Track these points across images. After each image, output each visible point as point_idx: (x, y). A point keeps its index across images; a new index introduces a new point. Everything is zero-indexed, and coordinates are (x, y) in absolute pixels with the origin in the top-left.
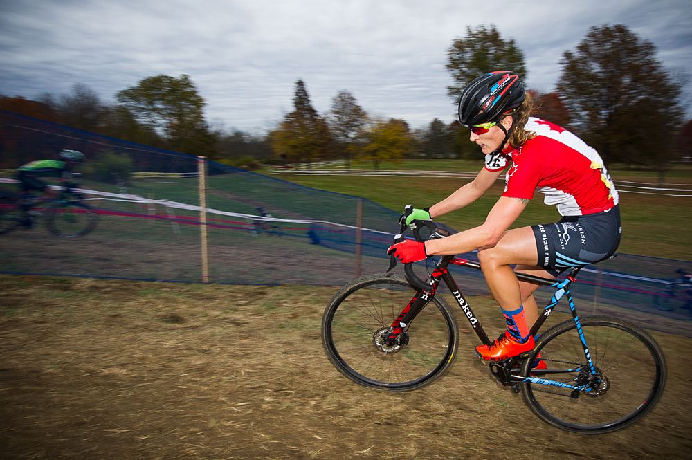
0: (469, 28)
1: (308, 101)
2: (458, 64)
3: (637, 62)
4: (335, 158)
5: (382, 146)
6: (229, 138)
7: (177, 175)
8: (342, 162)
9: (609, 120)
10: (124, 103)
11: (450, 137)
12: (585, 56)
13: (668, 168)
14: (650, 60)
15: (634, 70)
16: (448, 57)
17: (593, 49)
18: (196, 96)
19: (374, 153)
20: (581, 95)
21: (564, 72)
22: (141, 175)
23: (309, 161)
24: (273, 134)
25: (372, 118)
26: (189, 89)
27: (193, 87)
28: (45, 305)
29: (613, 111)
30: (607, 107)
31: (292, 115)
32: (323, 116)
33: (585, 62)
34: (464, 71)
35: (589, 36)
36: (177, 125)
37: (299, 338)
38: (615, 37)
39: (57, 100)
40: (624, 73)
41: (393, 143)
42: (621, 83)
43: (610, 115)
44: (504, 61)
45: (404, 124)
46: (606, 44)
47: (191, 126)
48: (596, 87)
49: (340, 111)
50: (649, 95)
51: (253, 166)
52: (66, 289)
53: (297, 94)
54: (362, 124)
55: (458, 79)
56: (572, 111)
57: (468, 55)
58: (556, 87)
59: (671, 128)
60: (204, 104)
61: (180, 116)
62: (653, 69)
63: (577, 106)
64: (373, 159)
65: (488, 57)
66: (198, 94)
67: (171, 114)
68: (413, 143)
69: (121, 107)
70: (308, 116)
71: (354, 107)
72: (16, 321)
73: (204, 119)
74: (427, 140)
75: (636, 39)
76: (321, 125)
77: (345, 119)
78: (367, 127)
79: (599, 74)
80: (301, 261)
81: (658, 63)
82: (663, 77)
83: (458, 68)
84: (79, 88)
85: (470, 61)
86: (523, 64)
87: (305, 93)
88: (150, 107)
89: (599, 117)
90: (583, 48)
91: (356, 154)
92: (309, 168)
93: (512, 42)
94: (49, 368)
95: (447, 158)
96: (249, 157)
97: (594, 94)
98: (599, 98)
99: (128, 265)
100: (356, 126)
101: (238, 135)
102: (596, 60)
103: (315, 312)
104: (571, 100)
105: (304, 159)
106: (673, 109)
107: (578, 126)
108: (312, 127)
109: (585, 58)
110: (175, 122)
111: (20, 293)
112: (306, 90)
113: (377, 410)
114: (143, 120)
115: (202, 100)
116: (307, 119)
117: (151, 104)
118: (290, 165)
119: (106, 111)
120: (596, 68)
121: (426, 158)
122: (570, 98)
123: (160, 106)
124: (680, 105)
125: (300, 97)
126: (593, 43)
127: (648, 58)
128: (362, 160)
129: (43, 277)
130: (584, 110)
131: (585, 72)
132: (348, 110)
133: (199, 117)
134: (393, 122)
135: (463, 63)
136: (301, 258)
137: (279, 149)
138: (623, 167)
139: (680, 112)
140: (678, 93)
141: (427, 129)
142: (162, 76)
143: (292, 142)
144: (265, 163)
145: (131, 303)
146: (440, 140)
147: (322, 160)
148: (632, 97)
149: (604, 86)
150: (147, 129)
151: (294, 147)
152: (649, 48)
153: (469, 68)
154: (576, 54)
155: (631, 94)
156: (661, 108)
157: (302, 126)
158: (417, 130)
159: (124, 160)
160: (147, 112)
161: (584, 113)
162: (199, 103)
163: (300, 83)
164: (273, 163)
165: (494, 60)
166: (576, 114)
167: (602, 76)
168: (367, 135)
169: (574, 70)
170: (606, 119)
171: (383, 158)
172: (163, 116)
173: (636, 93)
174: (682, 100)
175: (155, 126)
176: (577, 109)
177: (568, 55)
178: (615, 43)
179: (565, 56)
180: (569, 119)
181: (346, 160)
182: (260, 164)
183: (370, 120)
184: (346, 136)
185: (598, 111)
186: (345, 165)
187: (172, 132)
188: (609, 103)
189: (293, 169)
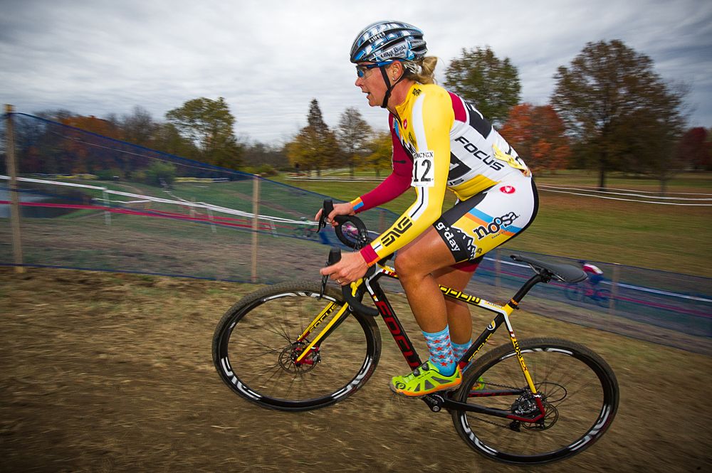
0: (464, 49)
1: (321, 117)
2: (455, 82)
3: (634, 75)
4: (341, 166)
5: (383, 155)
6: (253, 148)
7: (209, 180)
8: (348, 169)
9: (606, 129)
10: (171, 121)
12: (579, 70)
13: (669, 177)
14: (647, 73)
15: (630, 82)
16: (446, 76)
17: (588, 64)
18: (228, 114)
19: (376, 162)
20: (576, 107)
21: (558, 86)
22: (181, 180)
23: (318, 169)
24: (288, 145)
25: (375, 131)
26: (223, 109)
27: (226, 107)
28: (139, 301)
29: (609, 122)
30: (603, 118)
31: (306, 129)
32: (332, 129)
33: (580, 76)
34: (460, 88)
35: (584, 51)
36: (211, 139)
38: (612, 52)
39: (120, 119)
40: (620, 86)
42: (617, 94)
43: (606, 125)
44: (498, 78)
46: (602, 58)
47: (224, 139)
48: (591, 99)
49: (347, 125)
50: (648, 105)
51: (272, 173)
53: (311, 111)
54: (366, 137)
56: (567, 122)
57: (464, 74)
58: (551, 99)
59: (672, 137)
60: (235, 121)
61: (215, 131)
62: (651, 81)
63: (572, 118)
64: (375, 168)
65: (483, 75)
66: (230, 113)
67: (207, 129)
69: (169, 124)
70: (319, 129)
71: (359, 122)
72: (122, 316)
73: (233, 134)
75: (634, 54)
76: (331, 137)
77: (351, 132)
78: (370, 139)
79: (594, 87)
81: (656, 75)
82: (661, 87)
83: (455, 85)
84: (137, 108)
85: (465, 78)
86: (518, 80)
87: (319, 111)
88: (191, 124)
89: (596, 127)
90: (579, 62)
91: (360, 163)
92: (319, 175)
93: (507, 61)
94: (156, 363)
96: (268, 165)
97: (590, 106)
98: (595, 109)
99: (190, 264)
100: (361, 138)
101: (260, 146)
102: (591, 73)
104: (566, 111)
105: (314, 167)
106: (672, 119)
107: (574, 136)
109: (580, 72)
110: (210, 136)
111: (117, 289)
114: (185, 134)
115: (232, 118)
116: (319, 132)
117: (193, 121)
118: (302, 172)
119: (157, 127)
120: (591, 81)
122: (564, 109)
123: (199, 123)
124: (680, 115)
125: (314, 114)
126: (588, 58)
127: (645, 71)
128: (364, 168)
129: (132, 274)
130: (579, 120)
131: (580, 85)
132: (354, 125)
133: (230, 131)
135: (459, 80)
137: (293, 159)
139: (681, 121)
140: (678, 103)
142: (203, 98)
143: (305, 152)
144: (281, 170)
145: (202, 301)
147: (329, 168)
148: (628, 108)
149: (600, 98)
150: (187, 141)
151: (307, 157)
152: (646, 60)
153: (465, 85)
154: (571, 68)
155: (628, 105)
156: (660, 117)
157: (314, 139)
159: (169, 167)
160: (188, 128)
161: (579, 124)
162: (230, 121)
163: (315, 102)
164: (287, 170)
165: (489, 77)
166: (572, 125)
167: (597, 89)
168: (369, 146)
169: (568, 83)
170: (602, 129)
171: (383, 167)
172: (201, 132)
173: (633, 104)
174: (681, 111)
175: (194, 140)
176: (574, 120)
177: (562, 70)
178: (610, 57)
179: (559, 71)
180: (564, 129)
181: (350, 168)
182: (276, 171)
183: (373, 133)
184: (352, 147)
185: (594, 122)
186: (350, 172)
187: (207, 144)
188: (604, 114)
189: (305, 175)
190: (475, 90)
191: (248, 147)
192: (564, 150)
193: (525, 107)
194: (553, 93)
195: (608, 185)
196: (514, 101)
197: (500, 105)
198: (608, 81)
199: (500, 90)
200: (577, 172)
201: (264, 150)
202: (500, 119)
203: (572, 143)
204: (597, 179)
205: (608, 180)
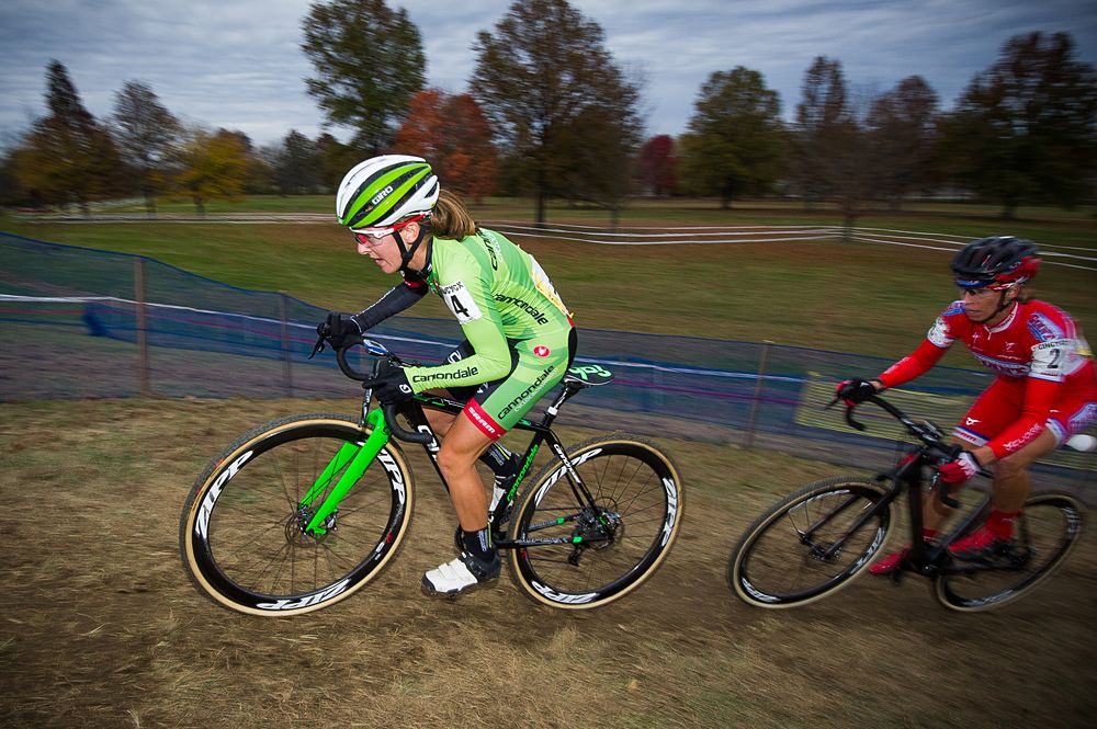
1: (76, 98)
2: (321, 45)
3: (579, 52)
4: (128, 194)
5: (207, 173)
8: (142, 201)
9: (546, 135)
11: (316, 161)
12: (507, 39)
13: (623, 204)
14: (598, 48)
15: (576, 62)
16: (305, 32)
17: (520, 29)
19: (194, 186)
20: (504, 98)
21: (479, 63)
23: (83, 200)
24: (15, 154)
25: (186, 127)
29: (549, 123)
30: (541, 117)
31: (46, 122)
32: (103, 124)
33: (509, 49)
34: (331, 56)
35: (514, 9)
37: (15, 480)
38: (552, 14)
40: (562, 67)
41: (225, 170)
42: (559, 81)
43: (546, 128)
45: (242, 139)
46: (538, 22)
48: (526, 87)
49: (132, 115)
50: (598, 99)
53: (53, 88)
54: (172, 139)
55: (322, 68)
56: (494, 123)
57: (336, 31)
58: (470, 85)
59: (627, 149)
62: (603, 61)
63: (500, 115)
64: (196, 197)
65: (368, 35)
68: (258, 169)
70: (74, 123)
71: (156, 110)
74: (282, 164)
75: (579, 17)
76: (102, 138)
77: (141, 129)
78: (179, 144)
79: (530, 68)
80: (61, 364)
81: (606, 54)
82: (615, 72)
83: (322, 51)
85: (339, 40)
86: (421, 48)
87: (69, 86)
89: (531, 131)
90: (506, 27)
91: (164, 188)
92: (85, 211)
93: (403, 13)
95: (314, 192)
97: (524, 97)
98: (531, 103)
100: (160, 141)
102: (524, 45)
103: (57, 439)
104: (491, 105)
105: (73, 197)
106: (628, 121)
107: (503, 145)
108: (85, 143)
109: (509, 42)
112: (69, 80)
113: (127, 574)
116: (75, 129)
118: (51, 207)
120: (524, 58)
121: (283, 193)
122: (489, 102)
124: (636, 116)
125: (60, 92)
126: (520, 21)
127: (593, 45)
128: (175, 198)
130: (510, 120)
131: (510, 64)
132: (145, 114)
134: (224, 134)
135: (329, 43)
136: (62, 358)
137: (27, 180)
138: (566, 204)
139: (638, 125)
140: (635, 98)
141: (281, 147)
143: (53, 168)
144: (6, 204)
146: (302, 165)
147: (106, 199)
148: (573, 104)
149: (536, 85)
151: (55, 176)
152: (596, 29)
153: (339, 52)
154: (497, 36)
155: (574, 98)
156: (613, 118)
157: (67, 141)
158: (264, 148)
161: (509, 126)
163: (57, 68)
164: (18, 204)
165: (376, 41)
166: (500, 127)
167: (532, 70)
168: (180, 157)
169: (493, 59)
170: (540, 135)
171: (209, 194)
173: (580, 97)
174: (639, 109)
176: (500, 119)
177: (484, 36)
178: (550, 21)
179: (481, 38)
180: (490, 134)
181: (146, 196)
183: (184, 131)
184: (145, 158)
185: (528, 122)
186: (147, 205)
188: (543, 111)
189: (56, 214)
190: (356, 61)
192: (488, 166)
193: (434, 96)
194: (472, 74)
195: (548, 219)
196: (417, 83)
197: (396, 89)
198: (548, 60)
199: (394, 65)
200: (507, 200)
202: (396, 114)
203: (502, 156)
204: (532, 212)
205: (548, 211)
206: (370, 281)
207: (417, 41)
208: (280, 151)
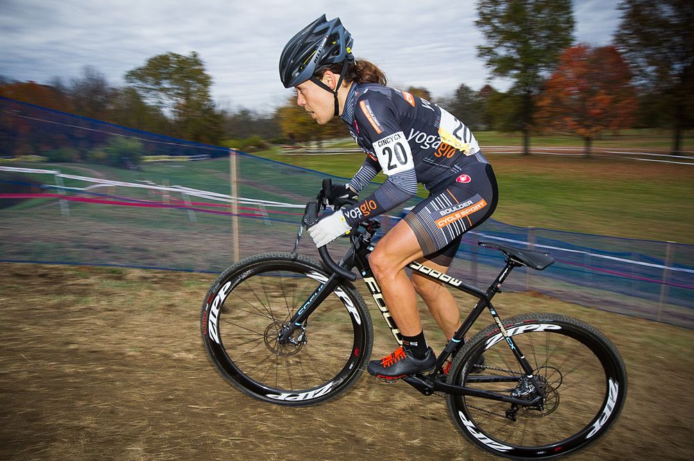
2: (489, 19)
6: (236, 116)
7: (185, 159)
9: (685, 75)
10: (132, 84)
11: (479, 106)
16: (478, 11)
18: (203, 74)
20: (646, 46)
21: (623, 20)
22: (150, 159)
23: (319, 139)
24: (280, 110)
26: (197, 67)
27: (201, 65)
28: (107, 294)
29: (689, 64)
30: (682, 60)
34: (497, 27)
36: (184, 106)
39: (67, 84)
43: (686, 69)
44: (546, 11)
45: (424, 93)
47: (199, 105)
48: (667, 36)
51: (261, 147)
52: (119, 278)
55: (489, 36)
56: (635, 67)
57: (502, 8)
58: (613, 38)
60: (212, 83)
61: (187, 95)
63: (641, 61)
65: (527, 8)
66: (205, 72)
67: (178, 94)
69: (129, 88)
73: (211, 98)
79: (672, 19)
83: (490, 24)
84: (88, 70)
85: (504, 14)
86: (571, 12)
88: (156, 87)
89: (671, 73)
92: (320, 147)
96: (256, 138)
97: (665, 45)
98: (672, 48)
99: (164, 256)
101: (245, 113)
104: (633, 53)
105: (313, 137)
107: (643, 85)
110: (182, 101)
114: (150, 101)
115: (208, 78)
117: (158, 84)
118: (299, 144)
119: (115, 93)
120: (667, 12)
122: (631, 50)
123: (167, 86)
129: (97, 267)
130: (651, 64)
131: (652, 18)
133: (205, 96)
134: (413, 90)
135: (497, 17)
137: (287, 127)
141: (452, 97)
142: (171, 54)
143: (302, 119)
144: (274, 143)
146: (467, 110)
147: (332, 138)
149: (677, 33)
150: (154, 110)
151: (304, 124)
153: (503, 23)
158: (440, 99)
159: (134, 143)
160: (154, 92)
161: (650, 69)
162: (205, 81)
164: (280, 142)
165: (533, 11)
166: (640, 71)
167: (674, 21)
169: (638, 16)
170: (679, 75)
172: (170, 97)
175: (162, 107)
176: (641, 64)
180: (630, 77)
182: (267, 144)
185: (669, 65)
187: (179, 113)
188: (684, 54)
189: (302, 148)
190: (517, 29)
191: (230, 115)
192: (629, 103)
193: (581, 50)
194: (617, 29)
195: (685, 147)
196: (567, 41)
197: (549, 47)
199: (548, 28)
200: (645, 131)
201: (250, 118)
202: (547, 66)
203: (641, 95)
204: (670, 141)
205: (686, 140)
206: (520, 198)
207: (568, 8)
208: (452, 100)
